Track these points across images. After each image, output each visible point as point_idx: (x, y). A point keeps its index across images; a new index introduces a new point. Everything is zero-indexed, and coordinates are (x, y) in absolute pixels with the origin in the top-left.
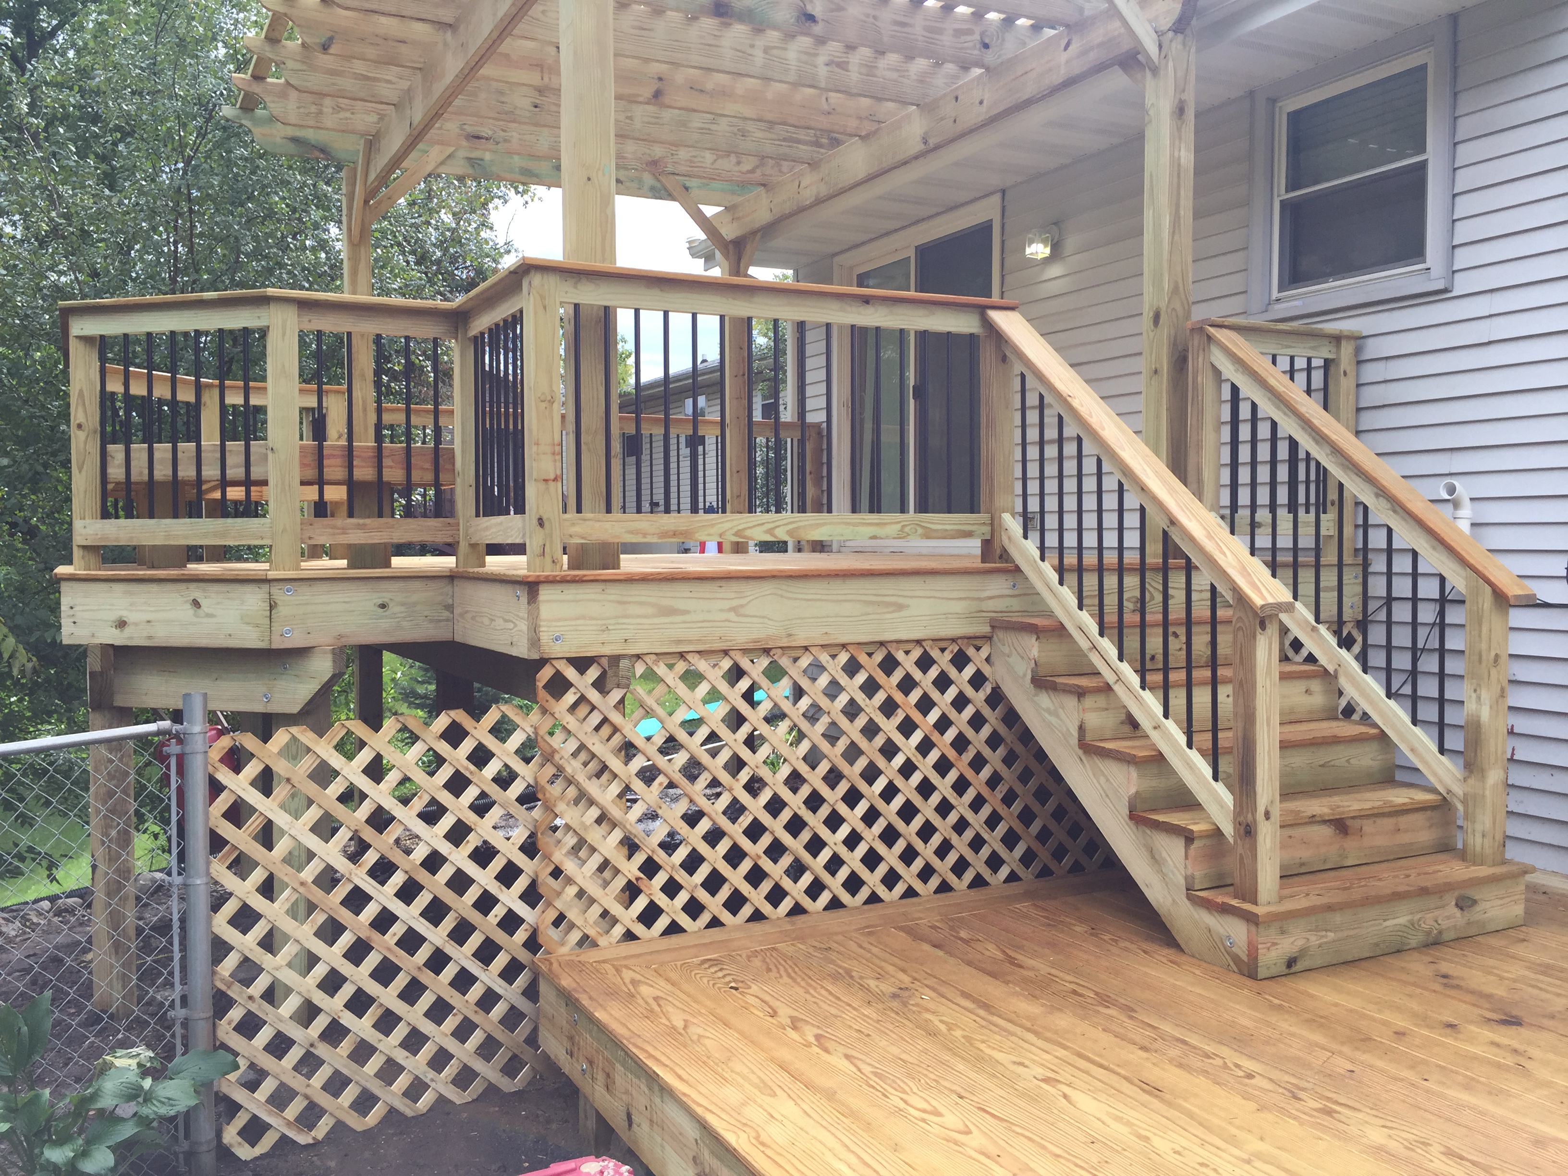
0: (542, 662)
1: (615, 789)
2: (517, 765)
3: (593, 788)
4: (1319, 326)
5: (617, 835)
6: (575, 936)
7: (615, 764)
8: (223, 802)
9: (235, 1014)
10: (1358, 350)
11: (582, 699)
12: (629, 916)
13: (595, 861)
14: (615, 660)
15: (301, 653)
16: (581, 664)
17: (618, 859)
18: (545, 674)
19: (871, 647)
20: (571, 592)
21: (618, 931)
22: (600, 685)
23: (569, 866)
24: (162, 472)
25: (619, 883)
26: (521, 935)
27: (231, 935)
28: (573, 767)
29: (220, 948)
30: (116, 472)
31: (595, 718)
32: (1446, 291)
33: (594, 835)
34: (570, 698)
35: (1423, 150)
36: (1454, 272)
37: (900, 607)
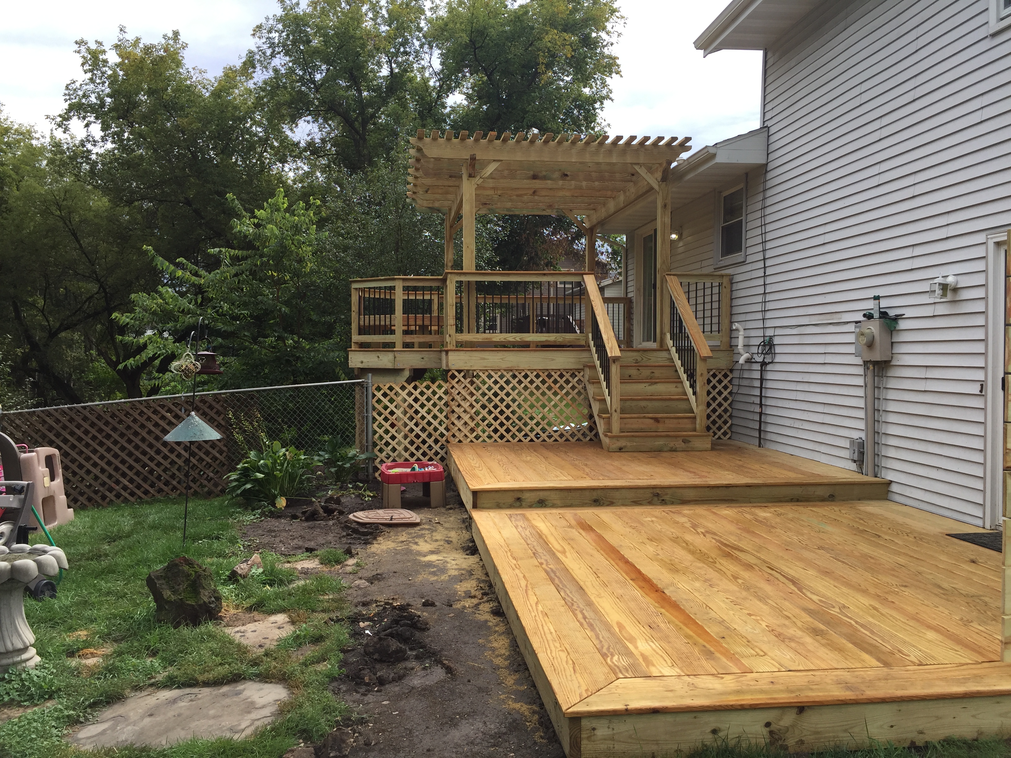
0: (449, 370)
1: (468, 404)
2: (443, 396)
3: (462, 403)
5: (469, 416)
6: (457, 440)
7: (468, 397)
8: (376, 399)
9: (378, 447)
11: (459, 380)
12: (472, 436)
13: (463, 422)
14: (468, 371)
15: (402, 370)
16: (459, 371)
17: (469, 422)
18: (450, 373)
19: (544, 371)
20: (457, 353)
21: (469, 440)
22: (464, 377)
23: (456, 422)
24: (372, 323)
25: (469, 428)
26: (444, 438)
27: (377, 429)
28: (458, 398)
29: (375, 432)
30: (362, 323)
31: (463, 386)
33: (462, 415)
34: (456, 380)
37: (553, 360)
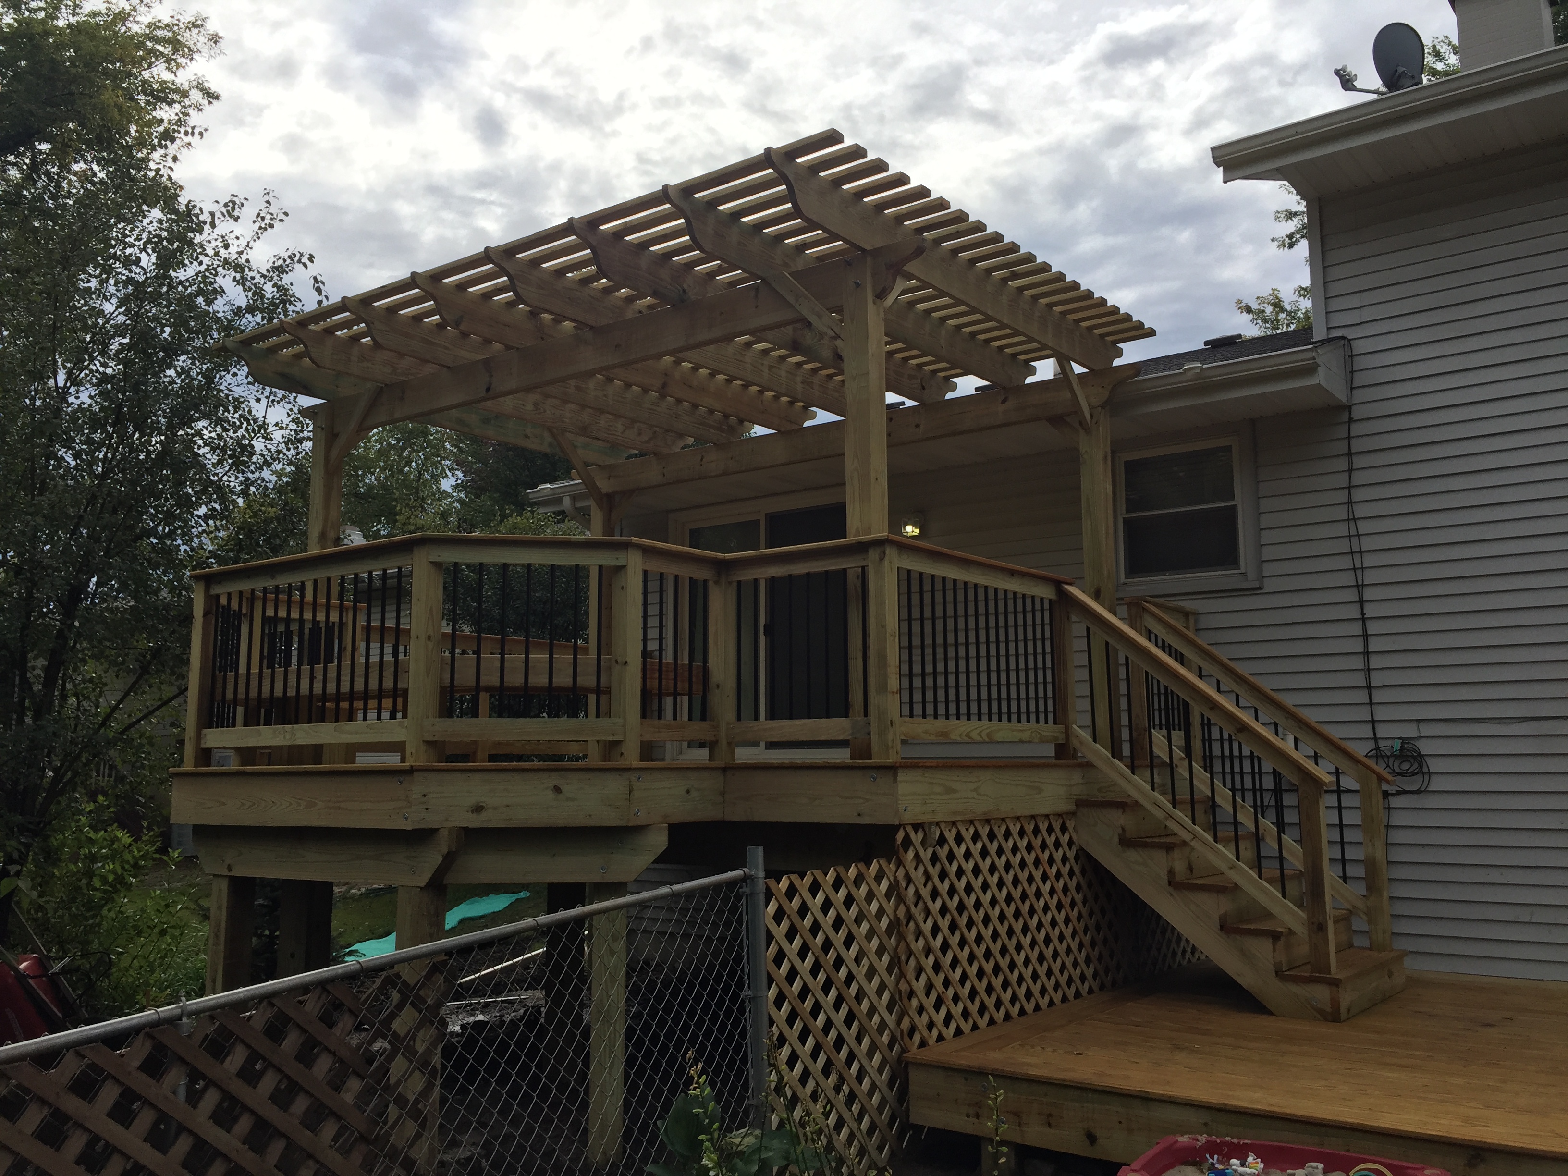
0: (899, 827)
1: (930, 922)
2: (885, 903)
3: (921, 922)
4: (1175, 603)
5: (932, 958)
7: (930, 903)
10: (1196, 621)
12: (940, 1021)
13: (923, 979)
14: (929, 825)
15: (638, 830)
16: (916, 828)
17: (933, 976)
18: (900, 836)
20: (910, 775)
22: (923, 843)
23: (914, 983)
25: (934, 996)
28: (914, 906)
31: (921, 869)
32: (1260, 588)
34: (911, 854)
35: (1233, 498)
36: (1264, 577)
37: (1040, 790)
